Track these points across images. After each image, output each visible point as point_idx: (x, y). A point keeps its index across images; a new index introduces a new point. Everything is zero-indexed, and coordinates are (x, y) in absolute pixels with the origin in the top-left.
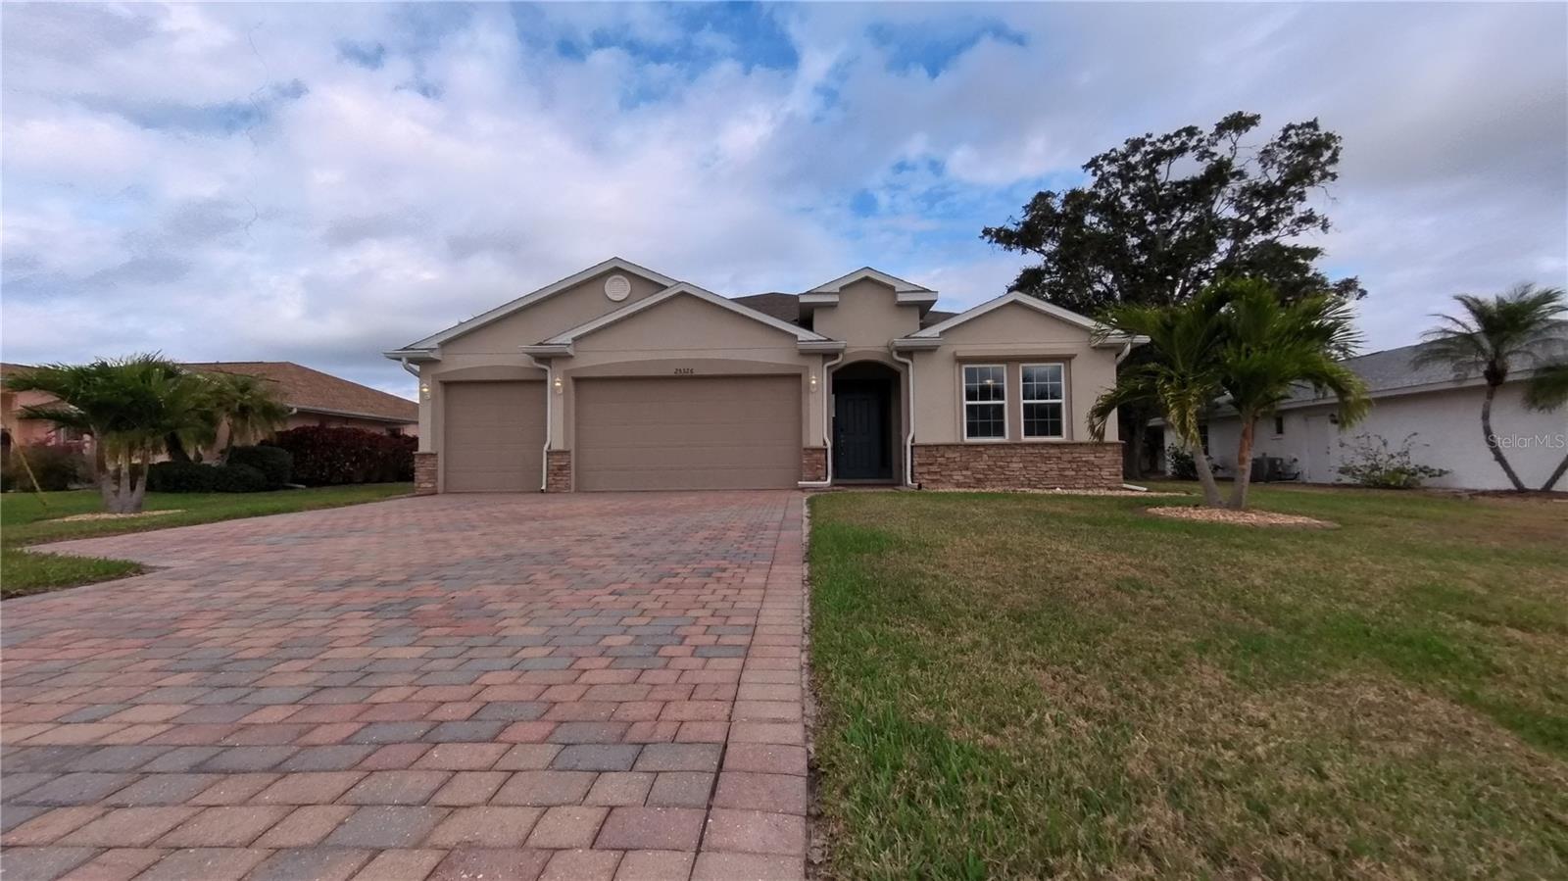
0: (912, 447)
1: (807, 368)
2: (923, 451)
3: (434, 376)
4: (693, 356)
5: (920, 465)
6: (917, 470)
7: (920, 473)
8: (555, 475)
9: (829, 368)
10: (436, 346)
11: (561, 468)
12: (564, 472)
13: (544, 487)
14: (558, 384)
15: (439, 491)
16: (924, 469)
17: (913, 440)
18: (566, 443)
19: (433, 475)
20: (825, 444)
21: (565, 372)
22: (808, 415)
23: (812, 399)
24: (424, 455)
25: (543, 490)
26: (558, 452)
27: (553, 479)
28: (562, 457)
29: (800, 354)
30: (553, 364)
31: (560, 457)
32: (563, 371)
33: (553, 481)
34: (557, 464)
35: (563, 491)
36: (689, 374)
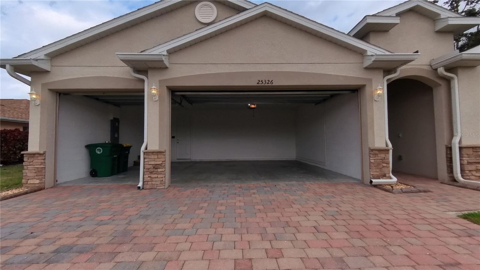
0: (461, 148)
1: (370, 80)
2: (470, 152)
3: (43, 85)
4: (274, 69)
5: (469, 163)
6: (468, 167)
7: (470, 171)
8: (151, 173)
9: (388, 80)
10: (43, 57)
11: (156, 167)
12: (159, 170)
13: (140, 184)
14: (154, 92)
15: (46, 187)
16: (473, 167)
17: (460, 142)
18: (160, 144)
19: (40, 173)
20: (387, 145)
21: (160, 81)
22: (373, 119)
23: (375, 106)
24: (33, 155)
25: (139, 188)
26: (153, 153)
27: (149, 177)
28: (158, 157)
29: (364, 68)
30: (150, 73)
31: (156, 157)
32: (159, 80)
33: (149, 178)
34: (153, 163)
35: (158, 188)
36: (270, 84)
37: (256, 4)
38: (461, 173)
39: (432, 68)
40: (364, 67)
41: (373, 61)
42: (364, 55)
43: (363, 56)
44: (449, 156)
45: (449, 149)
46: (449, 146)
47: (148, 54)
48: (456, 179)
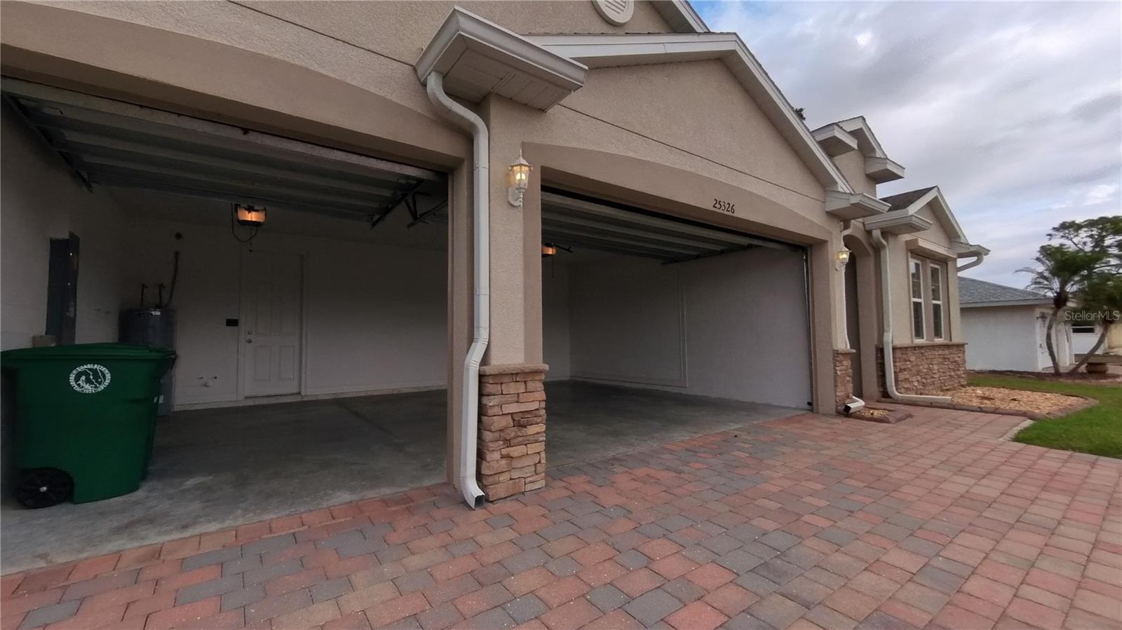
0: (894, 349)
2: (905, 353)
4: (732, 181)
6: (904, 376)
8: (508, 442)
11: (521, 421)
12: (531, 430)
13: (475, 488)
14: (524, 176)
17: (893, 340)
18: (527, 348)
23: (836, 279)
26: (516, 374)
27: (503, 457)
28: (526, 388)
29: (827, 212)
30: (495, 110)
31: (521, 388)
32: (523, 143)
33: (503, 462)
34: (513, 408)
35: (529, 487)
36: (730, 213)
37: (708, 30)
38: (896, 386)
39: (865, 228)
40: (827, 210)
41: (851, 204)
42: (827, 189)
43: (825, 191)
44: (880, 361)
45: (880, 351)
46: (881, 347)
47: (542, 47)
48: (890, 394)
